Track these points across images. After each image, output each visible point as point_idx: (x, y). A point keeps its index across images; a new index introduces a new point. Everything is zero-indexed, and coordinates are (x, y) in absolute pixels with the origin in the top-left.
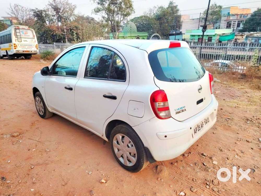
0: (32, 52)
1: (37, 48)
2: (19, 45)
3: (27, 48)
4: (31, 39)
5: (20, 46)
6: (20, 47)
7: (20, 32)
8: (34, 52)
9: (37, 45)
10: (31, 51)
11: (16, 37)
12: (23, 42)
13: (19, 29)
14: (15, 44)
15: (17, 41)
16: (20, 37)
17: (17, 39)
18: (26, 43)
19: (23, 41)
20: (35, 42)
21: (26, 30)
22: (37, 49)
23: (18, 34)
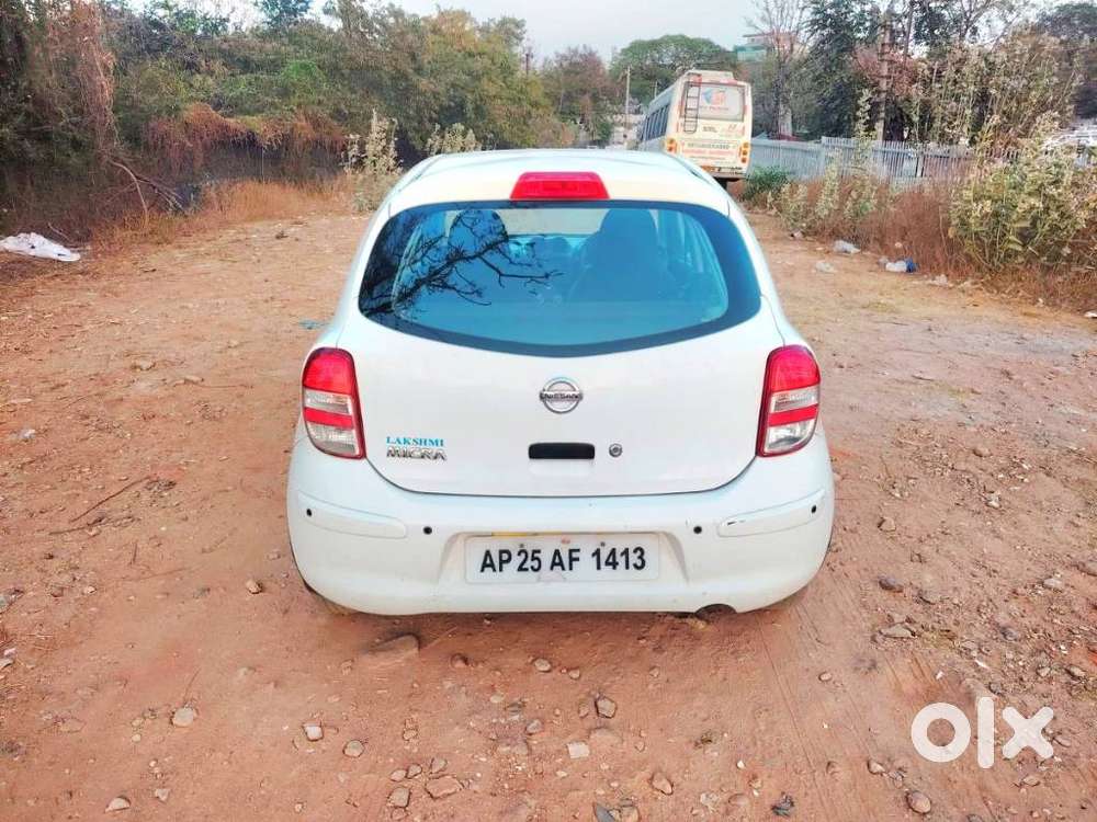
0: (723, 170)
1: (742, 156)
2: (686, 143)
3: (707, 155)
4: (728, 123)
5: (686, 147)
6: (687, 151)
7: (698, 98)
8: (729, 171)
9: (746, 145)
10: (720, 169)
11: (681, 116)
12: (700, 134)
13: (699, 84)
14: (672, 141)
15: (681, 129)
16: (694, 113)
17: (682, 120)
18: (710, 135)
19: (700, 129)
20: (743, 134)
21: (724, 88)
22: (744, 161)
23: (691, 104)
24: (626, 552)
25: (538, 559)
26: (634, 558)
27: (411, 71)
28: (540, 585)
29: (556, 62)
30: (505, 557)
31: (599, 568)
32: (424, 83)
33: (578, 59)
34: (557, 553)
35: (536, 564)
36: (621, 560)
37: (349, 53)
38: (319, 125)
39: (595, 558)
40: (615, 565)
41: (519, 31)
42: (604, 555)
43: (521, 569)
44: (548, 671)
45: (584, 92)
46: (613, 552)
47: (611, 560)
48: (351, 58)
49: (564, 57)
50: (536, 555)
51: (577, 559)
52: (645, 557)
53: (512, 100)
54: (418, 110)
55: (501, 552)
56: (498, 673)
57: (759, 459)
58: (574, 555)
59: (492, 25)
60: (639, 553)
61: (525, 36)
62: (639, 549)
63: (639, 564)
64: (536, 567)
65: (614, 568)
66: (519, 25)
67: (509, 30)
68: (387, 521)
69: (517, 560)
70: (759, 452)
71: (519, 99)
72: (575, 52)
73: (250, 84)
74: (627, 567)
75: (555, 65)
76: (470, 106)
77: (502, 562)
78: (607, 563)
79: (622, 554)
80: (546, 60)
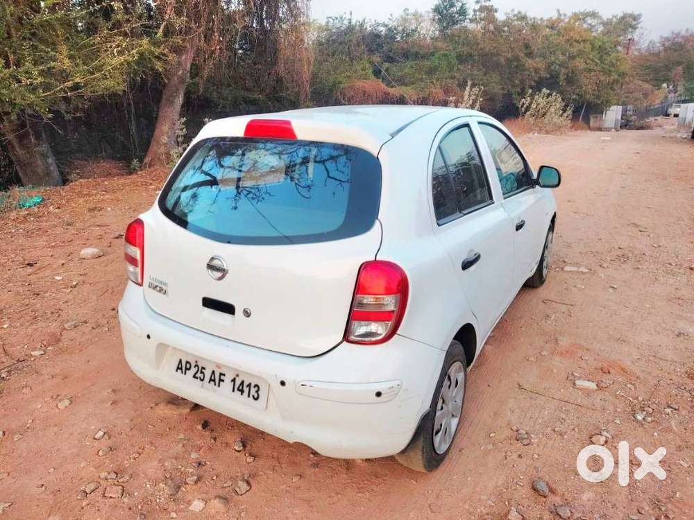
24: (249, 385)
25: (203, 373)
26: (253, 391)
27: (523, 55)
28: (203, 390)
29: (659, 43)
30: (188, 366)
31: (233, 391)
32: (529, 63)
33: (680, 40)
34: (213, 372)
35: (202, 376)
36: (246, 390)
37: (480, 46)
38: (448, 92)
39: (233, 383)
40: (242, 392)
41: (635, 23)
42: (238, 382)
43: (194, 377)
44: (239, 451)
45: (679, 63)
46: (242, 383)
47: (241, 388)
48: (481, 49)
49: (667, 39)
50: (203, 370)
51: (223, 381)
52: (259, 393)
53: (603, 71)
54: (522, 81)
55: (187, 362)
56: (212, 441)
57: (345, 343)
58: (222, 377)
59: (614, 20)
60: (256, 388)
61: (639, 26)
62: (256, 386)
63: (256, 397)
64: (202, 378)
65: (242, 394)
66: (636, 18)
67: (628, 23)
68: (135, 325)
69: (193, 370)
70: (346, 338)
71: (610, 71)
72: (678, 35)
73: (412, 67)
74: (249, 396)
75: (658, 45)
76: (562, 77)
77: (186, 369)
78: (238, 390)
79: (247, 386)
80: (651, 42)
